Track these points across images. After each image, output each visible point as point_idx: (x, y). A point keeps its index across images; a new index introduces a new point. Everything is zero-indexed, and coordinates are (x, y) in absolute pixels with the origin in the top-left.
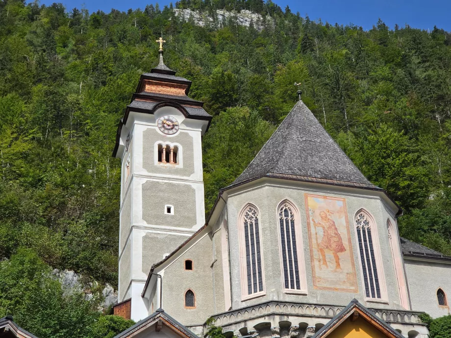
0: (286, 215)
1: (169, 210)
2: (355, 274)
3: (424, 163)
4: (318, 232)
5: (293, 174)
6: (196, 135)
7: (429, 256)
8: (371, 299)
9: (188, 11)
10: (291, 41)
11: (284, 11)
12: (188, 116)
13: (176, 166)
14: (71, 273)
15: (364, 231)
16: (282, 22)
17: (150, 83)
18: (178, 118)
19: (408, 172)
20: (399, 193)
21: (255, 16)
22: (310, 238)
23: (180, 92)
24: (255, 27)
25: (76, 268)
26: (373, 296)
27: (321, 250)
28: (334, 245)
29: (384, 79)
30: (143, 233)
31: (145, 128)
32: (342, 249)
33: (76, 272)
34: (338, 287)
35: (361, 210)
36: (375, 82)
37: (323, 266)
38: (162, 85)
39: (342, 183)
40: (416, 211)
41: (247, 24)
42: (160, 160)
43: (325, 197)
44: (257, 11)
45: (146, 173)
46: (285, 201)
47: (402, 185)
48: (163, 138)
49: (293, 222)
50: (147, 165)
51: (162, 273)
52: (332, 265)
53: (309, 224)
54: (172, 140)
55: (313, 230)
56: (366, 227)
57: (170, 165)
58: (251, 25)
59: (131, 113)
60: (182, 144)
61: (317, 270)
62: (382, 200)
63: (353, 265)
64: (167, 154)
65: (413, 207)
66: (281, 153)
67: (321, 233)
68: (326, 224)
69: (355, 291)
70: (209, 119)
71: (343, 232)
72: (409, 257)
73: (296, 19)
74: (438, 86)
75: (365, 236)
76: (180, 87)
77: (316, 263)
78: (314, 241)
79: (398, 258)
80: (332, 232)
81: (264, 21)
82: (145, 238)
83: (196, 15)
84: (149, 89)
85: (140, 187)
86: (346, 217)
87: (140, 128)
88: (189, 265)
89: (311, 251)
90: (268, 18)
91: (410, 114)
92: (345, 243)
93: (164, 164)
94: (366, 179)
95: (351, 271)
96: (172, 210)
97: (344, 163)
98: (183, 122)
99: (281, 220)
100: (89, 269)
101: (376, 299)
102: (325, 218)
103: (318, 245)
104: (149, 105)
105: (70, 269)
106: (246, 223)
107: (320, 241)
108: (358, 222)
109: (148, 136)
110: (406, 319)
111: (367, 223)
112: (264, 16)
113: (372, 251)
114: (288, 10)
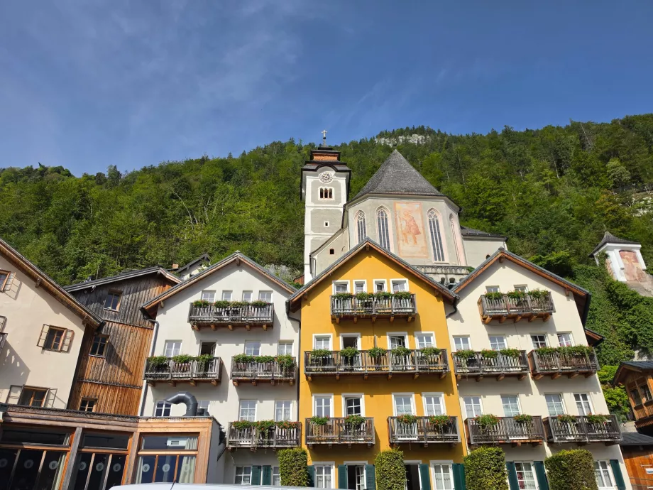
0: (382, 215)
1: (327, 224)
2: (427, 248)
3: (503, 195)
4: (403, 225)
5: (387, 191)
6: (342, 181)
7: (480, 235)
8: (438, 261)
9: (383, 139)
10: (439, 147)
11: (437, 132)
12: (337, 171)
13: (331, 199)
14: (284, 267)
15: (434, 222)
16: (435, 138)
17: (316, 155)
18: (332, 173)
19: (492, 201)
20: (487, 213)
21: (420, 137)
22: (397, 228)
23: (335, 159)
24: (420, 143)
25: (287, 264)
26: (440, 260)
27: (404, 234)
28: (413, 231)
29: (489, 156)
30: (311, 238)
31: (313, 180)
32: (418, 233)
33: (287, 266)
34: (415, 255)
35: (431, 210)
36: (483, 158)
37: (406, 244)
38: (323, 156)
39: (419, 193)
40: (498, 223)
41: (416, 142)
42: (322, 197)
43: (407, 203)
44: (421, 134)
45: (313, 205)
46: (381, 207)
47: (488, 208)
48: (323, 185)
49: (386, 219)
50: (314, 200)
51: (316, 257)
52: (411, 243)
53: (396, 219)
54: (328, 186)
55: (399, 223)
56: (435, 219)
57: (328, 199)
58: (418, 142)
59: (304, 172)
60: (334, 187)
61: (401, 246)
62: (447, 202)
63: (426, 242)
64: (326, 194)
65: (496, 221)
66: (381, 180)
67: (404, 224)
68: (408, 219)
69: (427, 257)
70: (350, 171)
71: (419, 223)
72: (467, 237)
73: (444, 136)
74: (520, 155)
75: (434, 225)
76: (334, 156)
77: (401, 242)
78: (400, 229)
79: (459, 237)
80: (412, 223)
81: (425, 139)
82: (312, 240)
83: (387, 141)
84: (316, 158)
85: (310, 213)
86: (421, 213)
87: (310, 180)
88: (332, 252)
89: (398, 235)
90: (428, 137)
91: (502, 173)
92: (421, 229)
93: (324, 199)
94: (435, 190)
95: (424, 245)
96: (328, 224)
97: (422, 182)
98: (335, 175)
99: (379, 219)
100: (294, 264)
101: (441, 261)
102: (407, 215)
103: (402, 231)
104: (314, 167)
105: (284, 265)
106: (358, 222)
107: (403, 229)
108: (430, 216)
109: (314, 184)
110: (459, 271)
111: (436, 216)
112: (425, 136)
113: (439, 233)
114: (439, 131)
